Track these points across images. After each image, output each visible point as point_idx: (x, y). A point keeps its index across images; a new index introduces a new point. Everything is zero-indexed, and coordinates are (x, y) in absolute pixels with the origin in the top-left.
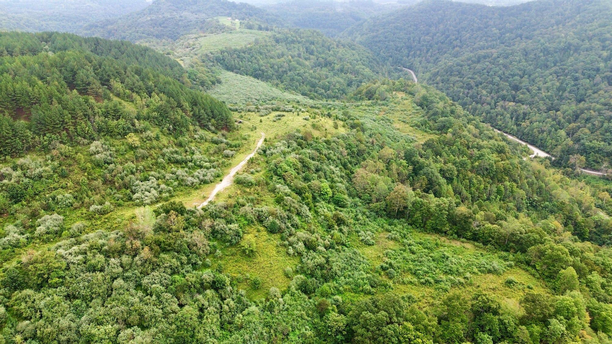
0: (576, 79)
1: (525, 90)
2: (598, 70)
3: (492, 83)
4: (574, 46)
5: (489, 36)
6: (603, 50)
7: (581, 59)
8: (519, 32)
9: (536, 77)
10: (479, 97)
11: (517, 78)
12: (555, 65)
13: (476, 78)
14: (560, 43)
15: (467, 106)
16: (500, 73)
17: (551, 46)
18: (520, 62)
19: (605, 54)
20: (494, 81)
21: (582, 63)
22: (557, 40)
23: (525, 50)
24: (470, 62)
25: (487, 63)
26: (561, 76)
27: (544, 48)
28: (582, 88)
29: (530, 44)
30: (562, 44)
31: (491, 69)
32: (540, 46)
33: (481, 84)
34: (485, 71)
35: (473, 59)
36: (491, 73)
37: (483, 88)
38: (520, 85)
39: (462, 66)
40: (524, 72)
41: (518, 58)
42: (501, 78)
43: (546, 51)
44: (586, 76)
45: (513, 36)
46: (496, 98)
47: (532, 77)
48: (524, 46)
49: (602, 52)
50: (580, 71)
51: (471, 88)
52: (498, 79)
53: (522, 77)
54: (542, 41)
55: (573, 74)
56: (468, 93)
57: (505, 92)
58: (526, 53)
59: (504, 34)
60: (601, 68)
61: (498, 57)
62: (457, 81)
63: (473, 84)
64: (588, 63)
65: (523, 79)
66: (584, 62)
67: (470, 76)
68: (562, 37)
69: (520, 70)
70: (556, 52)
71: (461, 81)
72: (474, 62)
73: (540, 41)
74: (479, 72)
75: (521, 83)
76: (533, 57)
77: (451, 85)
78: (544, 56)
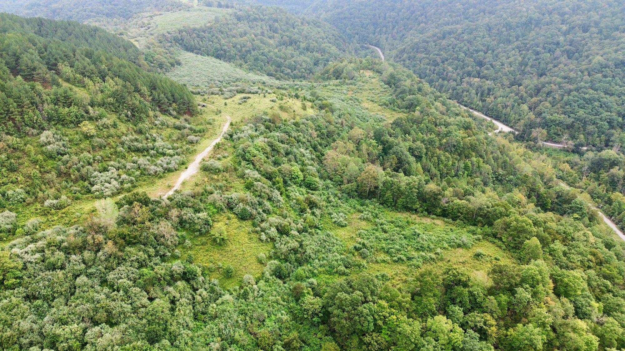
0: (537, 53)
1: (489, 66)
2: (558, 44)
3: (457, 59)
4: (535, 20)
5: (453, 12)
6: (562, 24)
7: (542, 33)
8: (482, 7)
9: (499, 53)
10: (445, 74)
11: (481, 53)
12: (517, 40)
13: (442, 55)
14: (521, 17)
15: (434, 83)
16: (464, 49)
17: (513, 21)
18: (483, 38)
19: (564, 28)
20: (460, 57)
21: (543, 38)
22: (519, 15)
23: (488, 25)
24: (435, 38)
25: (453, 39)
26: (523, 50)
27: (506, 23)
28: (543, 62)
29: (493, 20)
30: (524, 18)
31: (456, 45)
32: (503, 20)
33: (447, 60)
34: (450, 47)
35: (438, 35)
36: (457, 49)
37: (449, 65)
38: (485, 61)
39: (427, 42)
40: (488, 47)
41: (481, 34)
42: (466, 54)
43: (508, 26)
44: (547, 50)
45: (477, 11)
46: (461, 74)
47: (496, 52)
48: (487, 22)
49: (561, 26)
50: (541, 45)
51: (438, 65)
52: (463, 55)
53: (486, 53)
54: (505, 16)
55: (534, 48)
56: (435, 70)
57: (470, 68)
58: (490, 28)
59: (468, 9)
60: (561, 42)
61: (463, 33)
62: (424, 58)
63: (439, 60)
64: (548, 37)
65: (487, 55)
66: (544, 36)
67: (436, 52)
68: (523, 12)
69: (484, 45)
70: (518, 27)
71: (428, 58)
72: (439, 38)
73: (502, 15)
74: (445, 48)
75: (484, 58)
76: (497, 32)
77: (418, 62)
78: (507, 31)
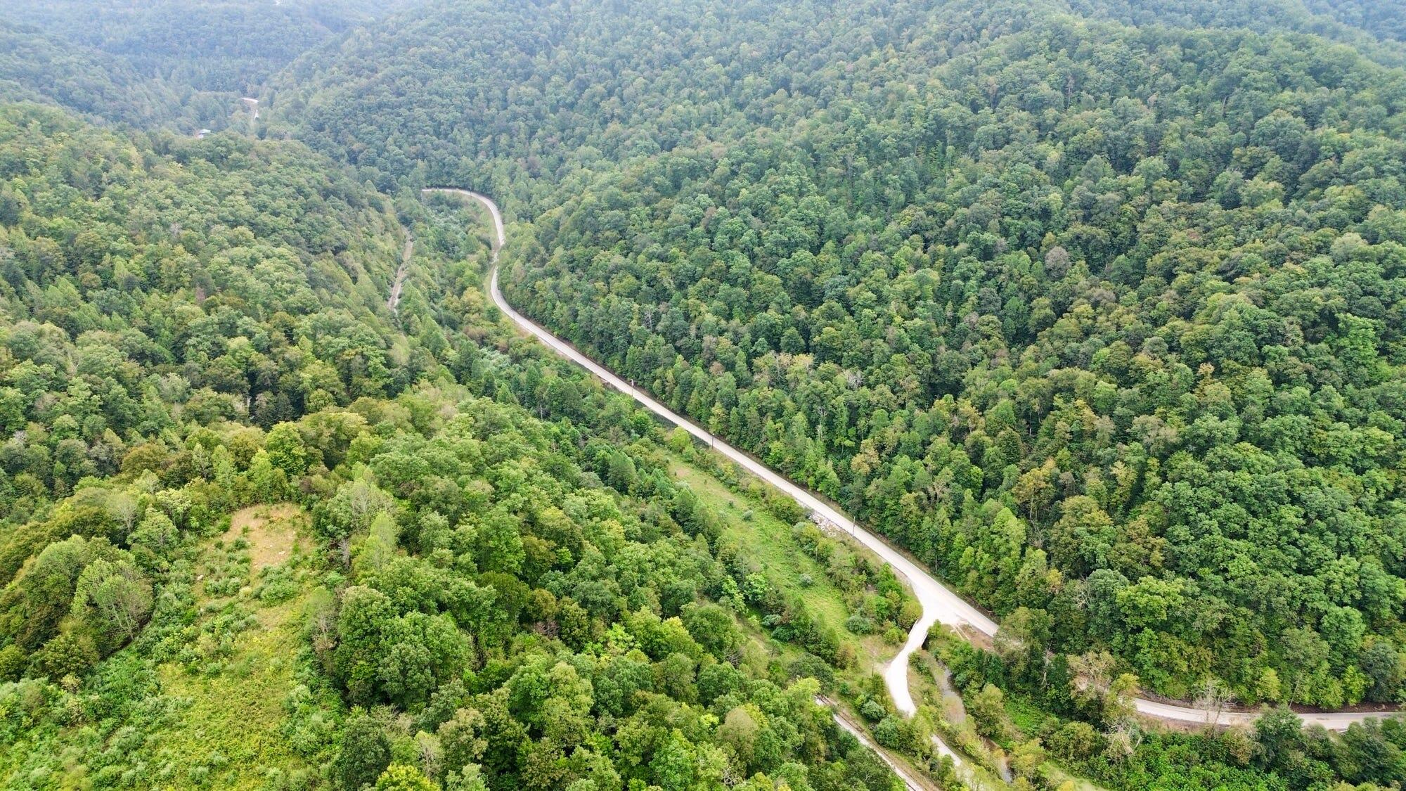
0: (987, 253)
1: (837, 306)
2: (1045, 214)
3: (725, 276)
4: (953, 128)
5: (696, 84)
6: (1041, 139)
7: (989, 177)
8: (780, 69)
9: (861, 251)
10: (693, 333)
11: (803, 254)
12: (909, 200)
13: (673, 259)
14: (908, 117)
15: (659, 371)
16: (746, 238)
17: (886, 129)
18: (801, 194)
19: (1054, 155)
20: (734, 270)
21: (993, 194)
22: (900, 110)
23: (810, 149)
24: (649, 191)
25: (704, 198)
26: (935, 240)
27: (866, 140)
28: (1012, 286)
29: (824, 127)
30: (918, 124)
31: (717, 221)
32: (852, 131)
33: (694, 279)
34: (699, 230)
35: (658, 179)
36: (719, 238)
37: (706, 295)
38: (818, 281)
39: (625, 206)
40: (821, 226)
41: (793, 181)
42: (753, 258)
43: (873, 148)
44: (1014, 239)
45: (766, 83)
46: (748, 337)
47: (849, 248)
48: (804, 134)
49: (1042, 147)
50: (994, 223)
51: (662, 296)
52: (744, 261)
53: (816, 250)
54: (856, 113)
55: (973, 234)
56: (657, 317)
57: (772, 315)
58: (817, 157)
59: (739, 77)
60: (1054, 208)
61: (734, 173)
62: (617, 269)
63: (668, 282)
64: (1009, 192)
65: (822, 257)
66: (996, 185)
67: (655, 248)
68: (911, 98)
69: (808, 223)
70: (904, 153)
71: (629, 268)
72: (663, 192)
73: (847, 112)
74: (681, 234)
75: (817, 271)
76: (839, 170)
77: (600, 284)
78: (871, 165)
